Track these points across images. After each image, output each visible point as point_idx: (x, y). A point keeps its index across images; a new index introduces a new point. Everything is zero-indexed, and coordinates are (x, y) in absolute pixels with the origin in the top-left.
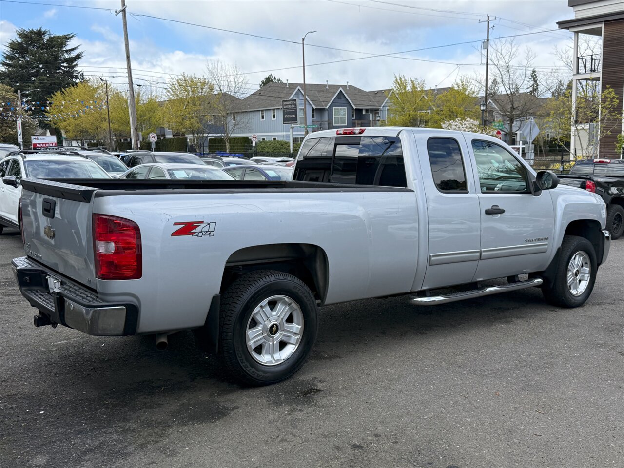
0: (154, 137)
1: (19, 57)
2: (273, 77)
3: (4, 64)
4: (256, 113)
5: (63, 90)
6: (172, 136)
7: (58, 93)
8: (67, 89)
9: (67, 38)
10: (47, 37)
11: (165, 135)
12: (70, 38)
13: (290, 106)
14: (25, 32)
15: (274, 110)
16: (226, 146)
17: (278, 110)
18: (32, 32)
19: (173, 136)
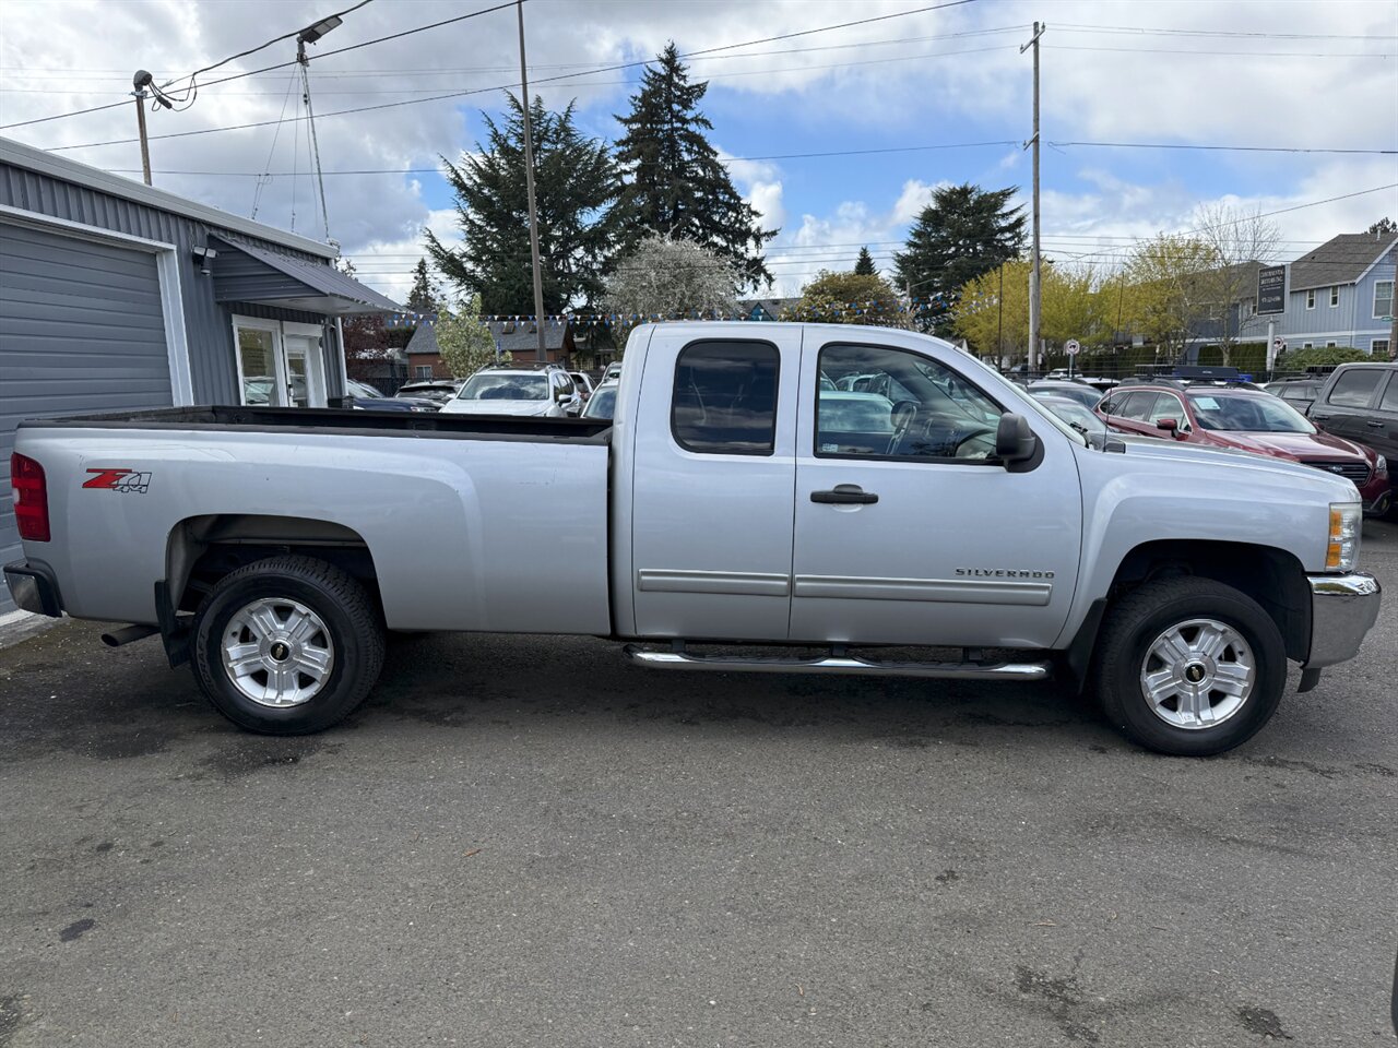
0: (1074, 347)
1: (931, 232)
2: (1391, 224)
3: (910, 244)
4: (1325, 291)
5: (979, 277)
6: (1141, 344)
7: (971, 284)
8: (985, 276)
9: (1006, 194)
10: (974, 196)
11: (1131, 343)
12: (1009, 194)
13: (1273, 280)
14: (944, 194)
15: (1335, 288)
16: (1222, 359)
17: (1343, 289)
18: (953, 192)
19: (1145, 343)
